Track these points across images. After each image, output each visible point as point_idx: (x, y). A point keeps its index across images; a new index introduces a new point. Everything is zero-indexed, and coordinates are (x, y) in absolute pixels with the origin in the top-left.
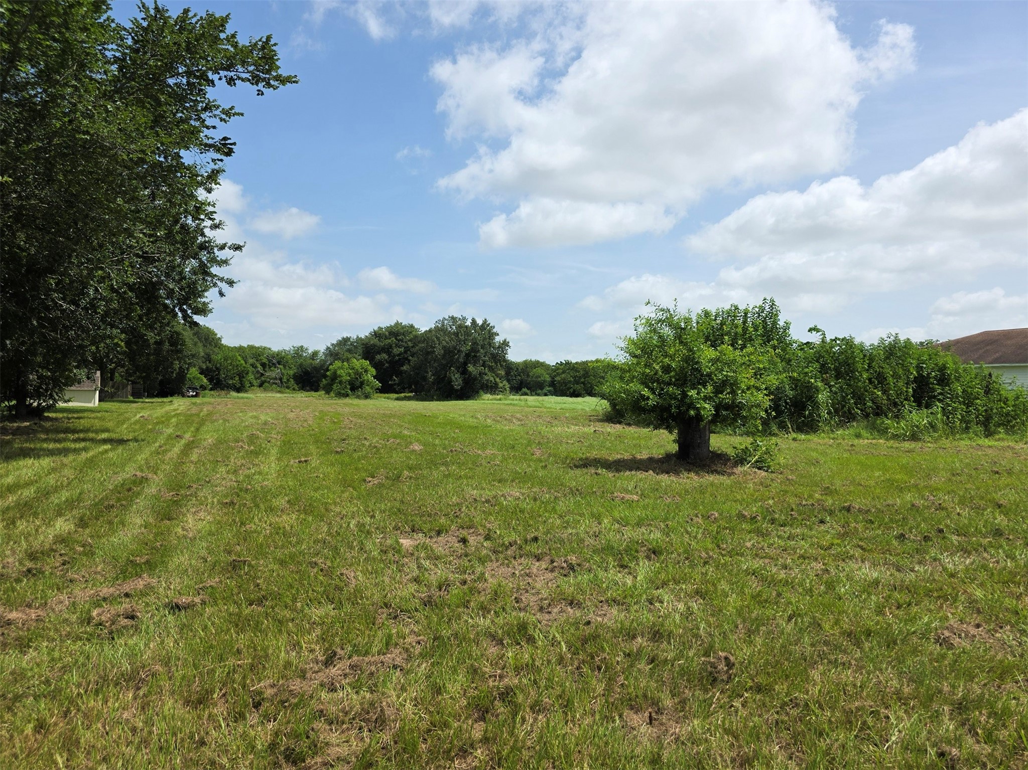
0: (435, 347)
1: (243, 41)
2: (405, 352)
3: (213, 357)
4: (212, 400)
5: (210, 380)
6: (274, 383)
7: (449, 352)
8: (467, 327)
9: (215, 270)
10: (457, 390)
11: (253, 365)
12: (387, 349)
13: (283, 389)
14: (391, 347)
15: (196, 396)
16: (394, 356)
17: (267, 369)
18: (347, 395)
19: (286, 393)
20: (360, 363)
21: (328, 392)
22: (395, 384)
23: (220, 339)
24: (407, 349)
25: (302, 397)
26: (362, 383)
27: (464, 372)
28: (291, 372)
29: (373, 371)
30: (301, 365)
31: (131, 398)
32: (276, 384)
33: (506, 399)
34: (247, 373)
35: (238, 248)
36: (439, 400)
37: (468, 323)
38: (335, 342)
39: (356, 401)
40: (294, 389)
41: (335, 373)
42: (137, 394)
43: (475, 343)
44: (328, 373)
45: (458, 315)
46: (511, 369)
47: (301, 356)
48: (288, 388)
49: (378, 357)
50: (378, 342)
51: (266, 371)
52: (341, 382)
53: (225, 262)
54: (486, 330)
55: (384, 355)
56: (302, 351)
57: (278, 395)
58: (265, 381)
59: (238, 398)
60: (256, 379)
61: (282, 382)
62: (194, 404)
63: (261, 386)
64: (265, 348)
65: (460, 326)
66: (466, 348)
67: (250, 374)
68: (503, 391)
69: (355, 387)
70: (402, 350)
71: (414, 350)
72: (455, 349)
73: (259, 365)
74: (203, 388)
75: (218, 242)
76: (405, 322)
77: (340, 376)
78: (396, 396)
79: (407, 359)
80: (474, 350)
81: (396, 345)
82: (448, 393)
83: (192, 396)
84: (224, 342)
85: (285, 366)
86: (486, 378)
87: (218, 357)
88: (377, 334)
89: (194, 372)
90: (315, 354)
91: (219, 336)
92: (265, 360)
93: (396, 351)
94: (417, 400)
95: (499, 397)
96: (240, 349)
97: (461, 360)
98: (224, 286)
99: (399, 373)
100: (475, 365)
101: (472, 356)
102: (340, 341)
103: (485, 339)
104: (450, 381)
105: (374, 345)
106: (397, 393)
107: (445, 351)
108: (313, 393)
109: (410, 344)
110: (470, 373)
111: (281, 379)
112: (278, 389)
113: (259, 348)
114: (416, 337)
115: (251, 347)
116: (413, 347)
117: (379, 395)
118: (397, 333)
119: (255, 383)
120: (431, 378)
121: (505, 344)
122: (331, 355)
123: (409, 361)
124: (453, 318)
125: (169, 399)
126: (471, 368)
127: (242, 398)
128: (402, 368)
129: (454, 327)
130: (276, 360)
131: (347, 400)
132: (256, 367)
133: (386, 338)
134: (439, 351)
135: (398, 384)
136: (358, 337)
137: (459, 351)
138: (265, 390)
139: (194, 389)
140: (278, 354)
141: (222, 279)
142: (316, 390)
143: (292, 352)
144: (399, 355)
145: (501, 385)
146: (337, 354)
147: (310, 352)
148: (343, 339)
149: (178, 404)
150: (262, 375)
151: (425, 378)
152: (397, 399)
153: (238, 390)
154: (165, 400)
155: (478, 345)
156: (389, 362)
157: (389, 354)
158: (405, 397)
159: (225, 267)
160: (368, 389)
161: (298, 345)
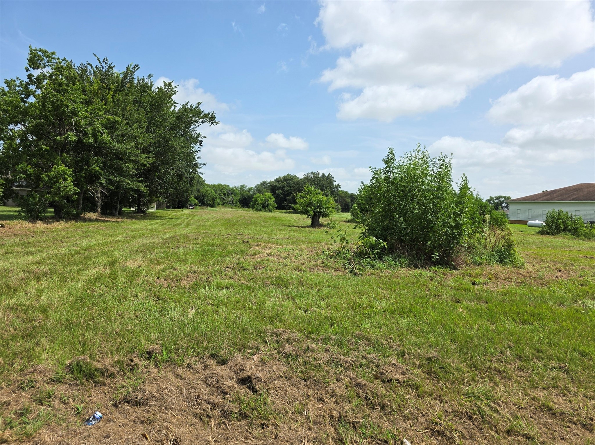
1: (206, 112)
2: (291, 189)
3: (201, 190)
4: (200, 210)
5: (199, 202)
8: (320, 178)
11: (219, 194)
12: (282, 188)
13: (233, 207)
14: (284, 187)
15: (193, 209)
16: (285, 191)
17: (226, 196)
18: (260, 210)
20: (268, 194)
21: (253, 209)
22: (285, 205)
23: (204, 181)
25: (242, 211)
26: (268, 205)
28: (238, 198)
29: (274, 199)
30: (243, 195)
31: (166, 209)
32: (230, 204)
34: (216, 199)
35: (205, 164)
37: (321, 176)
38: (260, 183)
39: (265, 213)
40: (239, 207)
41: (256, 199)
42: (168, 207)
43: (322, 186)
44: (254, 199)
45: (316, 171)
47: (243, 190)
48: (236, 206)
49: (277, 192)
50: (278, 184)
51: (226, 198)
52: (258, 204)
53: (201, 167)
54: (329, 179)
55: (280, 191)
56: (244, 187)
57: (231, 209)
58: (225, 203)
59: (211, 210)
60: (221, 201)
61: (233, 203)
62: (192, 212)
63: (223, 205)
64: (226, 186)
65: (317, 177)
67: (218, 199)
69: (265, 206)
70: (289, 188)
73: (222, 194)
74: (196, 205)
76: (292, 174)
77: (258, 201)
78: (286, 211)
79: (292, 193)
81: (287, 186)
83: (191, 209)
84: (206, 182)
85: (235, 195)
87: (203, 190)
88: (277, 180)
89: (192, 198)
90: (250, 189)
91: (203, 179)
92: (225, 192)
93: (286, 189)
96: (214, 186)
99: (288, 200)
103: (328, 184)
105: (276, 186)
108: (246, 209)
109: (293, 185)
112: (231, 206)
113: (223, 185)
114: (296, 182)
115: (219, 185)
117: (276, 210)
118: (288, 180)
119: (221, 203)
121: (339, 186)
122: (257, 190)
124: (313, 173)
125: (181, 210)
127: (213, 210)
128: (289, 197)
129: (313, 177)
130: (232, 192)
131: (261, 213)
132: (221, 195)
133: (282, 182)
135: (287, 205)
136: (270, 181)
138: (225, 207)
139: (192, 205)
140: (232, 189)
141: (200, 173)
142: (249, 208)
143: (239, 188)
144: (288, 191)
146: (259, 190)
147: (248, 188)
148: (263, 182)
149: (185, 211)
150: (224, 199)
152: (285, 213)
153: (212, 207)
154: (180, 210)
155: (324, 186)
156: (283, 195)
157: (283, 190)
158: (289, 212)
159: (201, 169)
160: (271, 207)
161: (242, 184)
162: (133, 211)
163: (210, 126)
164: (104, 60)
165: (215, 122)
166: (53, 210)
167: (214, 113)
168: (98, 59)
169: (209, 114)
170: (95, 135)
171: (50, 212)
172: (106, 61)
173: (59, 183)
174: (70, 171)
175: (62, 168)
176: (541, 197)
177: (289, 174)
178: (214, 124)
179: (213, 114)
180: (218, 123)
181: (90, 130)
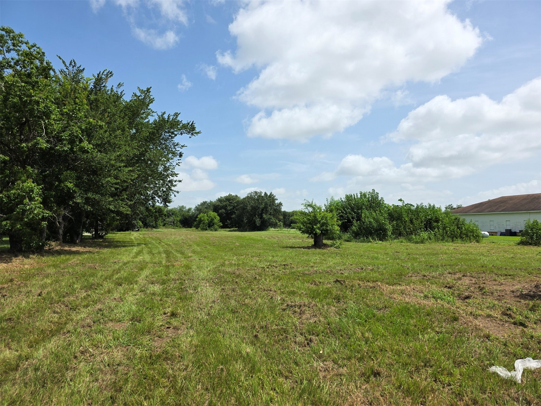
0: (247, 206)
1: (184, 122)
2: (233, 208)
5: (143, 223)
6: (170, 224)
7: (255, 209)
8: (262, 197)
9: (173, 188)
10: (258, 226)
12: (224, 207)
13: (175, 227)
14: (226, 206)
16: (228, 211)
17: (167, 217)
18: (206, 230)
19: (176, 229)
20: (213, 214)
21: (197, 228)
22: (228, 224)
24: (234, 207)
25: (184, 231)
26: (213, 224)
27: (261, 217)
28: (178, 219)
29: (218, 218)
30: (183, 215)
32: (171, 224)
33: (281, 230)
35: (180, 181)
36: (249, 231)
37: (263, 195)
38: (199, 204)
39: (211, 232)
40: (180, 227)
41: (200, 219)
43: (266, 204)
44: (197, 219)
45: (258, 191)
46: (286, 215)
47: (183, 211)
48: (177, 226)
49: (220, 211)
50: (220, 204)
52: (204, 223)
53: (176, 185)
54: (271, 198)
55: (223, 210)
56: (183, 208)
57: (173, 230)
58: (166, 223)
59: (157, 231)
60: (162, 222)
61: (174, 224)
63: (164, 225)
65: (259, 196)
66: (262, 206)
67: (160, 220)
68: (280, 227)
69: (210, 225)
70: (232, 207)
71: (237, 208)
72: (257, 207)
73: (163, 216)
74: (140, 227)
75: (174, 180)
76: (233, 194)
77: (203, 221)
78: (229, 229)
79: (234, 212)
80: (266, 207)
81: (229, 205)
82: (254, 228)
85: (175, 216)
86: (272, 220)
88: (220, 200)
90: (190, 209)
92: (166, 213)
93: (229, 208)
94: (239, 231)
95: (277, 229)
97: (260, 212)
98: (176, 193)
99: (230, 219)
100: (266, 215)
101: (265, 210)
102: (202, 203)
103: (271, 202)
104: (255, 222)
105: (218, 206)
106: (229, 228)
107: (252, 208)
108: (189, 229)
109: (236, 205)
110: (264, 218)
111: (173, 222)
112: (173, 227)
114: (238, 201)
116: (237, 206)
117: (221, 229)
118: (229, 199)
119: (161, 224)
120: (245, 221)
121: (280, 204)
122: (198, 210)
123: (235, 213)
124: (256, 192)
125: (128, 232)
126: (264, 216)
127: (159, 231)
128: (232, 216)
129: (256, 197)
130: (171, 213)
131: (206, 232)
133: (224, 202)
134: (249, 208)
135: (230, 224)
136: (210, 201)
137: (259, 208)
138: (166, 228)
139: (137, 227)
140: (172, 210)
141: (175, 191)
142: (191, 227)
143: (178, 209)
144: (230, 210)
145: (279, 224)
146: (200, 210)
147: (187, 208)
148: (204, 202)
150: (164, 220)
151: (242, 221)
152: (230, 231)
153: (155, 228)
155: (267, 205)
156: (225, 214)
157: (226, 209)
158: (233, 230)
159: (176, 187)
160: (216, 227)
161: (181, 205)
162: (90, 236)
163: (190, 137)
164: (71, 62)
165: (195, 133)
166: (8, 239)
167: (194, 122)
168: (64, 62)
169: (189, 124)
170: (72, 142)
171: (5, 242)
172: (73, 64)
173: (23, 204)
174: (37, 189)
175: (30, 184)
176: (473, 209)
177: (231, 194)
178: (195, 134)
179: (192, 123)
180: (198, 133)
181: (65, 135)
